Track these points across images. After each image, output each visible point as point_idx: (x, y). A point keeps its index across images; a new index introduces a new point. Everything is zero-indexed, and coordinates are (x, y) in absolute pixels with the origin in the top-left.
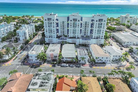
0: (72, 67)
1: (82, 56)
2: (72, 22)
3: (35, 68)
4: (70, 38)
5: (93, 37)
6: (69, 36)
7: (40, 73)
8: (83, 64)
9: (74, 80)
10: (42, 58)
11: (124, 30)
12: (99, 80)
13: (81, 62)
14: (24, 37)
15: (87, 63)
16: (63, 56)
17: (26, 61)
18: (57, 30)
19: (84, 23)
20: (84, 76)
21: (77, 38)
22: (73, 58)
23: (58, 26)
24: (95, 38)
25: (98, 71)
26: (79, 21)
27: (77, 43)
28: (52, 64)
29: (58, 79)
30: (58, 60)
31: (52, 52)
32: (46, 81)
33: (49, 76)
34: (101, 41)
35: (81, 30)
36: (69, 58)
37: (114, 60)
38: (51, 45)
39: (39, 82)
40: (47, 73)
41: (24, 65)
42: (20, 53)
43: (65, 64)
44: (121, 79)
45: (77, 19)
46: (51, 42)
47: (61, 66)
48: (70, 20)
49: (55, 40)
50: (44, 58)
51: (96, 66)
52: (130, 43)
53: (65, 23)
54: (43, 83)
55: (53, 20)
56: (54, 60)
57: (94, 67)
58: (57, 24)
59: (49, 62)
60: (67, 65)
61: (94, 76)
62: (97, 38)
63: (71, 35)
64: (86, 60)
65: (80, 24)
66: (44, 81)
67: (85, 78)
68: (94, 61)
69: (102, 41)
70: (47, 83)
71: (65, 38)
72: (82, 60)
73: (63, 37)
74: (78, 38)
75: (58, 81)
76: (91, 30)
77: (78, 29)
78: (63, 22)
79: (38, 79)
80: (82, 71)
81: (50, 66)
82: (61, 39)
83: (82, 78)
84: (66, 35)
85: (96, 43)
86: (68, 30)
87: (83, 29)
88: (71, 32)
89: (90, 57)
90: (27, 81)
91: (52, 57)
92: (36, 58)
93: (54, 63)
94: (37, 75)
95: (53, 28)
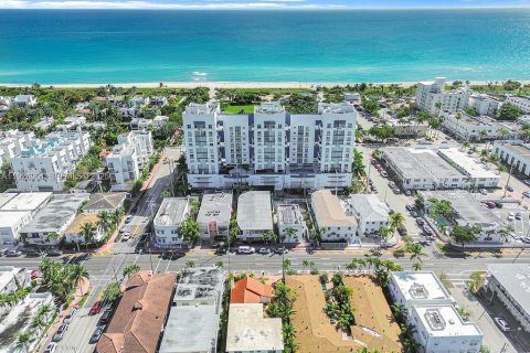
0: (263, 253)
1: (289, 226)
2: (263, 130)
3: (174, 259)
4: (259, 172)
5: (323, 169)
6: (256, 168)
7: (191, 269)
8: (291, 246)
9: (269, 283)
10: (190, 233)
11: (422, 133)
12: (323, 280)
13: (286, 241)
14: (127, 173)
15: (303, 243)
16: (242, 226)
17: (147, 242)
18: (222, 150)
19: (296, 130)
20: (290, 274)
21: (276, 170)
22: (266, 231)
23: (222, 140)
24: (326, 172)
25: (326, 261)
26: (280, 127)
27: (279, 187)
28: (214, 248)
29: (232, 281)
30: (229, 238)
31: (212, 219)
32: (208, 286)
33: (213, 276)
34: (343, 179)
35: (287, 149)
36: (257, 232)
37: (368, 232)
38: (206, 197)
39: (193, 288)
40: (208, 269)
41: (145, 252)
42: (126, 222)
43: (247, 247)
44: (371, 277)
45: (274, 123)
46: (205, 186)
47: (238, 253)
48: (256, 126)
49: (217, 180)
50: (194, 233)
51: (323, 249)
52: (421, 183)
53: (242, 131)
54: (201, 290)
55: (210, 127)
56: (218, 239)
57: (318, 252)
58: (221, 134)
59: (206, 244)
60: (253, 249)
61: (313, 273)
62: (333, 171)
63: (260, 163)
64: (299, 234)
65: (284, 135)
66: (203, 287)
67: (293, 277)
68: (318, 237)
69: (347, 180)
70: (210, 289)
71: (244, 173)
72: (287, 236)
73: (237, 170)
74: (280, 172)
75: (233, 285)
76: (317, 150)
77: (279, 147)
78: (238, 129)
79: (190, 282)
80: (287, 262)
81: (210, 252)
82: (234, 176)
83: (287, 277)
84: (247, 162)
85: (329, 185)
86: (252, 150)
87: (293, 146)
88: (259, 157)
89: (310, 227)
90: (167, 289)
91: (213, 229)
92: (176, 235)
93: (218, 246)
94: (185, 274)
95: (209, 148)
